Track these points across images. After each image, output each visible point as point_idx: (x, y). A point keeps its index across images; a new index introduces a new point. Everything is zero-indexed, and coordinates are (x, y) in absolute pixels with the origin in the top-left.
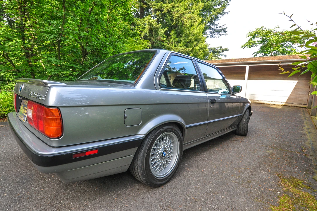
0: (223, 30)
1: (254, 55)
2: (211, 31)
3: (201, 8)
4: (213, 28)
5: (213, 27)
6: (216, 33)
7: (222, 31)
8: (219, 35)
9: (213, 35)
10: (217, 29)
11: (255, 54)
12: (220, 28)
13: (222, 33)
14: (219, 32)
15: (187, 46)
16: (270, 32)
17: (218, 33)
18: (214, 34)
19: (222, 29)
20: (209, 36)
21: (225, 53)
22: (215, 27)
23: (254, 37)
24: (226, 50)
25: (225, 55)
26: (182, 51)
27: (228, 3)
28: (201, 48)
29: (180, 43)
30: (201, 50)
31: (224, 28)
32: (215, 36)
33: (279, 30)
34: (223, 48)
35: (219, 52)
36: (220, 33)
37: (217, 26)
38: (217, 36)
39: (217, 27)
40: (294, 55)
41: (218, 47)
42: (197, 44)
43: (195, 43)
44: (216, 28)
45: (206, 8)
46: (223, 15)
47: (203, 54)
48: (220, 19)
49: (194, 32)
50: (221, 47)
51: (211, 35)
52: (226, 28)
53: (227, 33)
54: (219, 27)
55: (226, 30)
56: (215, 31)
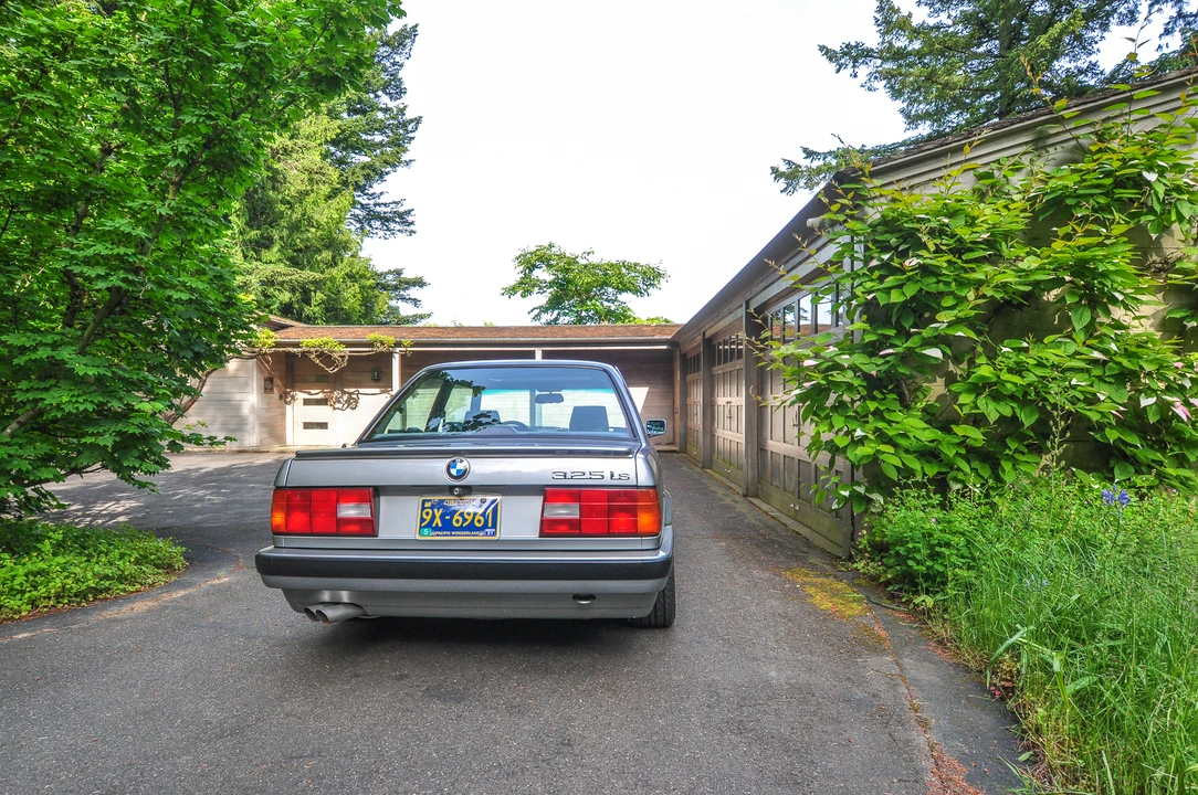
0: (401, 215)
1: (533, 314)
2: (357, 212)
3: (331, 135)
4: (362, 205)
5: (363, 200)
6: (377, 224)
7: (397, 220)
8: (388, 229)
9: (368, 228)
10: (378, 209)
11: (536, 312)
12: (388, 209)
13: (398, 227)
14: (385, 220)
15: (294, 262)
16: (574, 261)
17: (383, 224)
18: (371, 226)
19: (395, 212)
20: (353, 228)
21: (413, 292)
22: (372, 202)
23: (532, 267)
24: (419, 283)
25: (416, 302)
26: (280, 279)
27: (410, 135)
28: (351, 276)
29: (268, 247)
30: (349, 283)
31: (401, 210)
32: (375, 231)
33: (594, 259)
34: (408, 275)
35: (396, 288)
36: (392, 225)
37: (378, 201)
38: (381, 233)
39: (379, 205)
40: (633, 323)
41: (390, 272)
42: (334, 258)
43: (326, 255)
44: (375, 205)
45: (345, 139)
46: (394, 166)
47: (359, 296)
48: (386, 177)
49: (316, 217)
50: (398, 273)
51: (358, 225)
52: (409, 212)
53: (412, 227)
54: (385, 205)
55: (410, 219)
56: (372, 216)
